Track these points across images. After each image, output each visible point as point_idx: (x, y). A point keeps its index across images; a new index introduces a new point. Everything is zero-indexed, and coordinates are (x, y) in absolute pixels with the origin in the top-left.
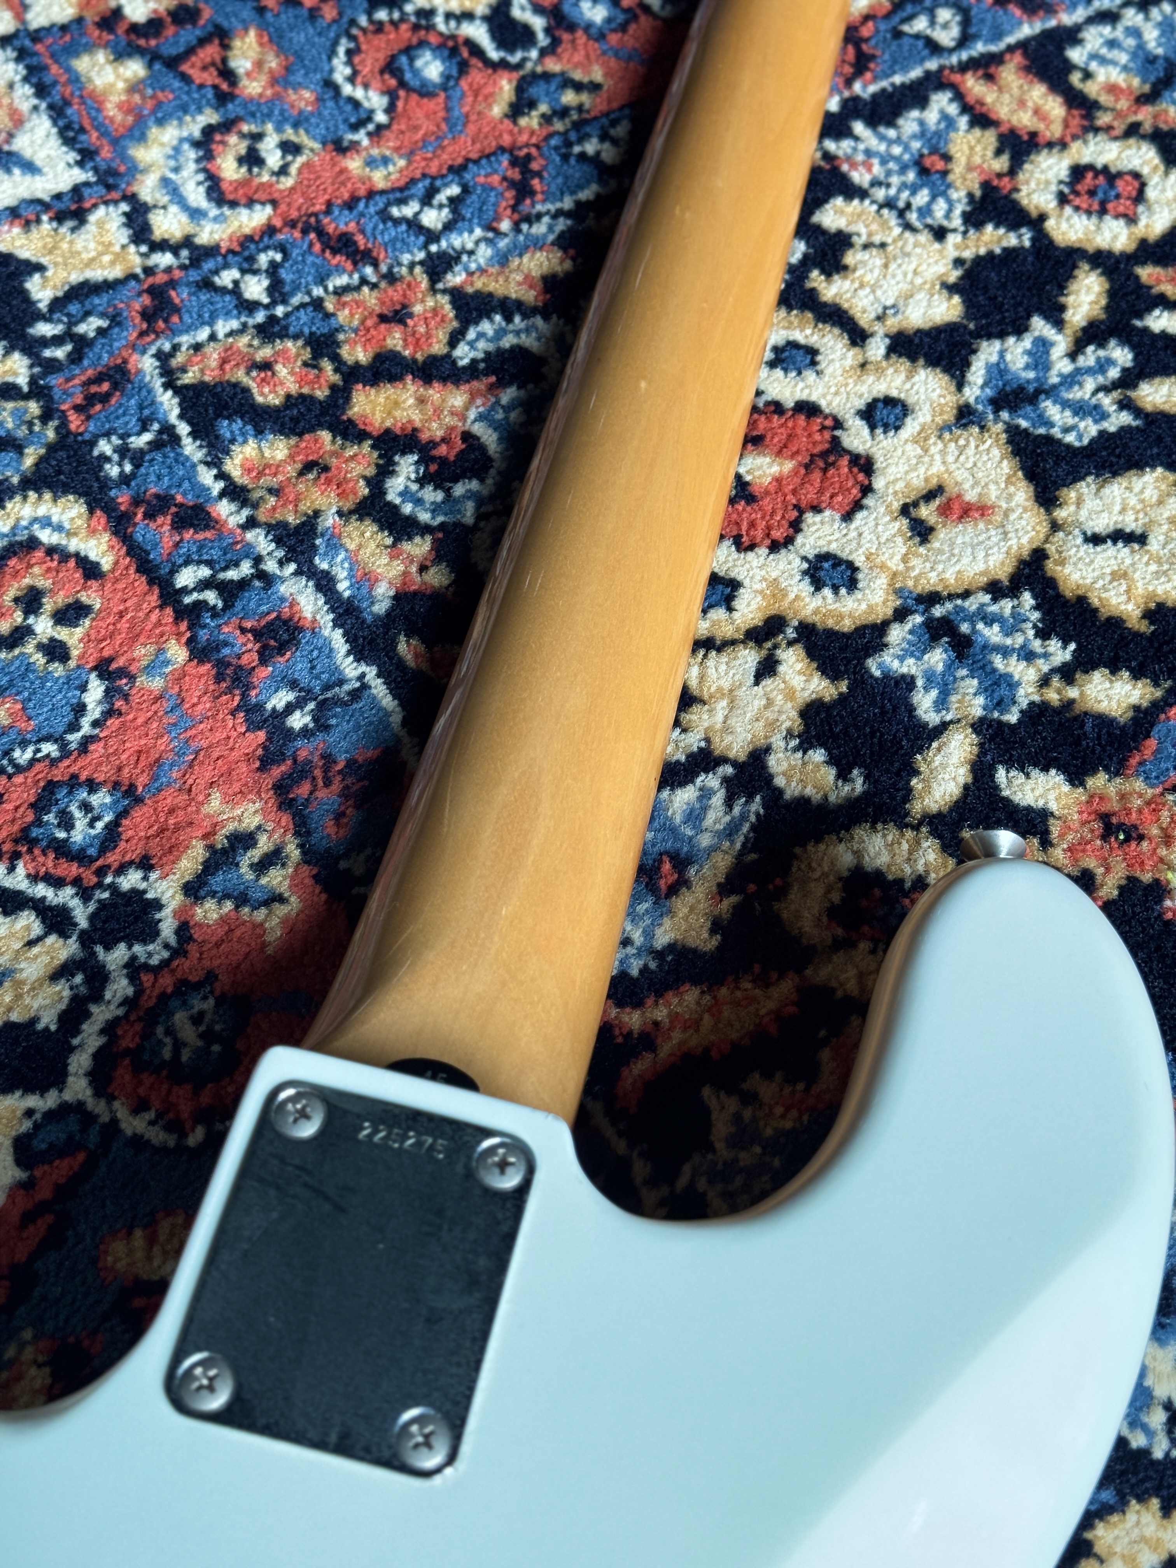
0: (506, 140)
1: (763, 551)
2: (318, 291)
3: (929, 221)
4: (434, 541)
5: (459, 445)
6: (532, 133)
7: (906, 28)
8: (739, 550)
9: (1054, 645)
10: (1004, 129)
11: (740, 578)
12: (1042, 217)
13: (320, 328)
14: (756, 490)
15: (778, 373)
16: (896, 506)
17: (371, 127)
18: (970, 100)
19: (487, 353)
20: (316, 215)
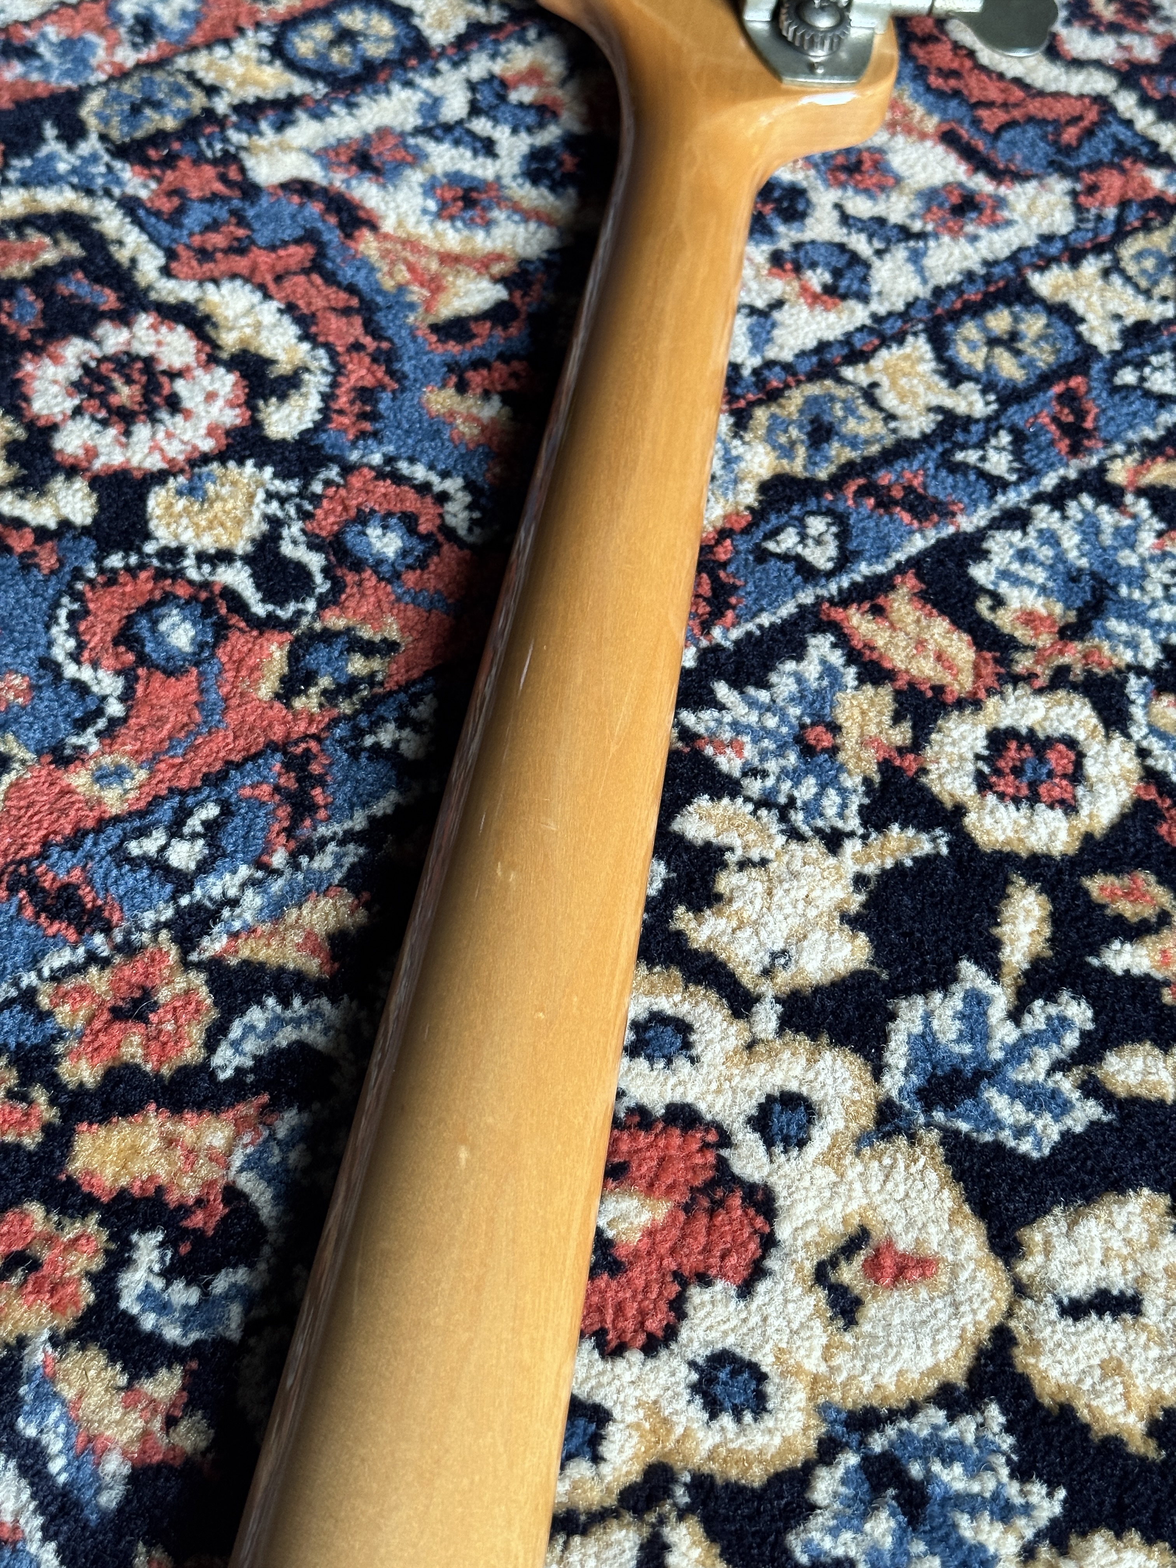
0: (278, 733)
1: (635, 1356)
2: (29, 979)
3: (820, 823)
4: (186, 1373)
5: (221, 1209)
6: (311, 719)
7: (771, 546)
8: (603, 1356)
9: (1037, 1490)
10: (901, 683)
11: (608, 1404)
12: (960, 810)
13: (32, 1036)
14: (621, 1253)
15: (642, 1063)
16: (809, 1267)
17: (101, 724)
18: (857, 643)
19: (257, 1059)
20: (27, 861)
